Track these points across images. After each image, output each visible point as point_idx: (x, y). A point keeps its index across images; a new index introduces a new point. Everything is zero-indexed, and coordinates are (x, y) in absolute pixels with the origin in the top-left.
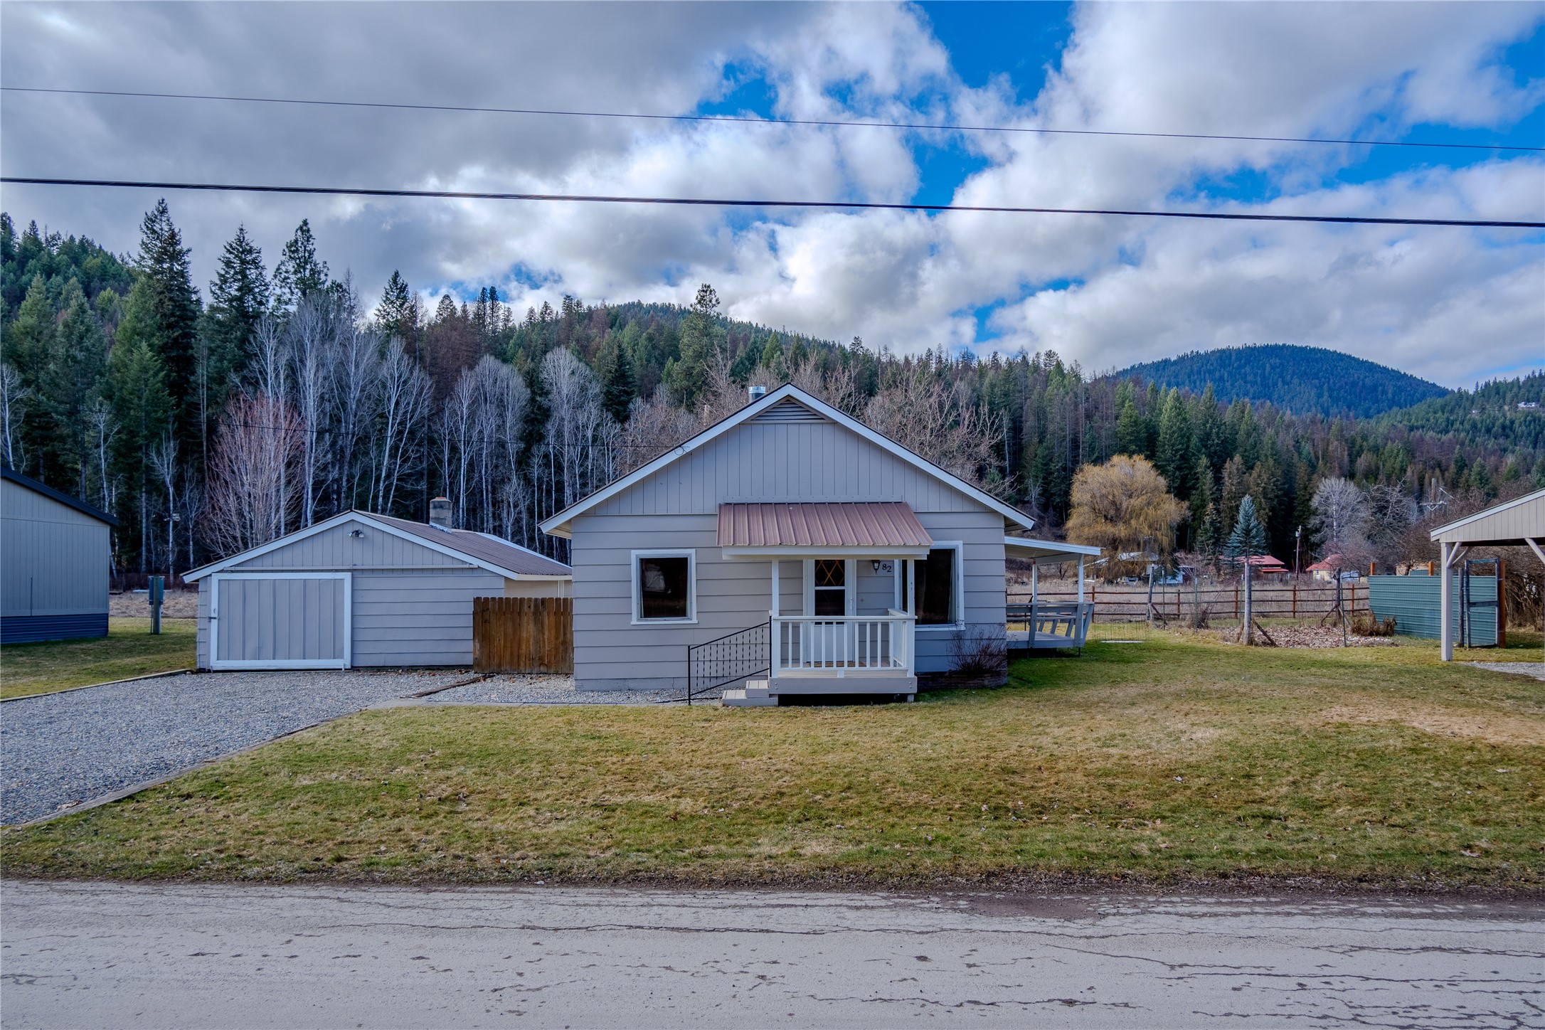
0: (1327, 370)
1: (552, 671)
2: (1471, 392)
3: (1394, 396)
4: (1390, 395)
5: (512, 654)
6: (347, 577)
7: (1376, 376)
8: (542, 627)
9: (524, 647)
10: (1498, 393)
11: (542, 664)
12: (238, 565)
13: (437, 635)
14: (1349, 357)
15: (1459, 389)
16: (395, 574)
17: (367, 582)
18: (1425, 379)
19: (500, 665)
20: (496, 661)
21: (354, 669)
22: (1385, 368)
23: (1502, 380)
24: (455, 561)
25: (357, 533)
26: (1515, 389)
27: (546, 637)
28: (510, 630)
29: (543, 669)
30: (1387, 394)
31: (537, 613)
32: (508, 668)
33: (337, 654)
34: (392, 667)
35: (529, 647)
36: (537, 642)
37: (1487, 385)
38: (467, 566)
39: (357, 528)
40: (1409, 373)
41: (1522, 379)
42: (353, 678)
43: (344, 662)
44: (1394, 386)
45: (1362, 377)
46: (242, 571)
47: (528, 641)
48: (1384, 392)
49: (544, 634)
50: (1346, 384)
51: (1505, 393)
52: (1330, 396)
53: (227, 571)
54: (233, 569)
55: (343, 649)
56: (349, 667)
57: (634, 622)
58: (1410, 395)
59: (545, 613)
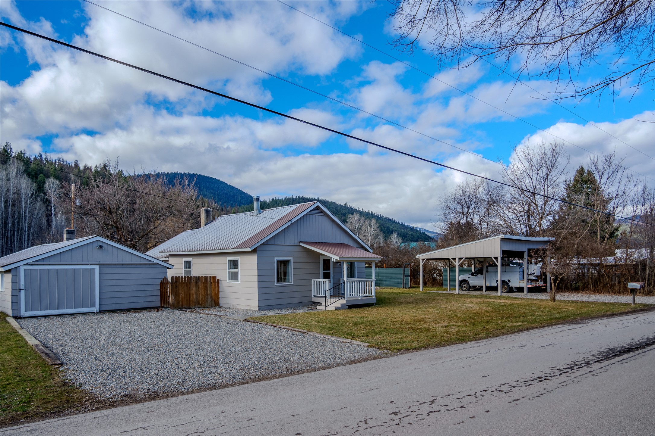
0: (216, 187)
1: (203, 307)
2: (268, 202)
3: (241, 200)
4: (239, 200)
5: (187, 300)
6: (97, 268)
7: (234, 191)
8: (199, 289)
9: (192, 297)
10: (276, 203)
11: (199, 304)
12: (35, 261)
13: (139, 294)
14: (225, 183)
15: (264, 200)
16: (119, 266)
17: (107, 270)
18: (251, 195)
19: (182, 305)
20: (181, 303)
21: (101, 312)
22: (237, 189)
23: (277, 198)
24: (146, 260)
25: (101, 247)
26: (282, 202)
27: (200, 292)
28: (186, 290)
29: (199, 306)
30: (238, 199)
31: (196, 283)
32: (186, 306)
33: (93, 305)
34: (118, 310)
35: (193, 297)
36: (197, 295)
37: (273, 200)
38: (153, 263)
39: (100, 244)
40: (245, 192)
41: (283, 199)
42: (101, 316)
43: (96, 309)
44: (241, 196)
45: (229, 191)
46: (38, 265)
47: (193, 294)
48: (237, 198)
49: (199, 291)
50: (224, 193)
51: (279, 203)
52: (218, 198)
53: (29, 265)
54: (34, 263)
55: (95, 302)
56: (98, 311)
57: (276, 284)
58: (246, 200)
59: (200, 283)
